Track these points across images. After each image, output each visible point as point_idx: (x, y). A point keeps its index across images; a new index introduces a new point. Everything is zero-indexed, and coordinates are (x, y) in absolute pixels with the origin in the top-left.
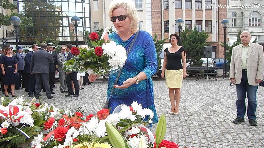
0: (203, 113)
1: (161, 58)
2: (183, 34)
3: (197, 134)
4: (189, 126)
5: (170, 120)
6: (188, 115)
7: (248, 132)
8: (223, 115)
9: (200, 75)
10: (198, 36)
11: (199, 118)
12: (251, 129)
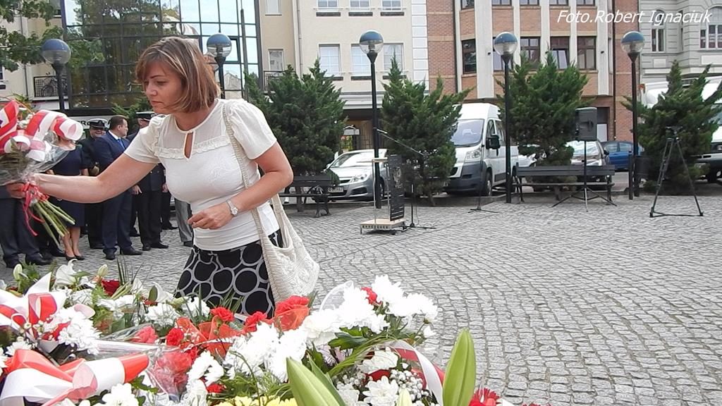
0: (574, 297)
1: (455, 144)
2: (515, 75)
3: (560, 356)
4: (538, 332)
5: (483, 316)
6: (533, 301)
7: (704, 348)
8: (633, 302)
9: (565, 190)
10: (559, 80)
11: (566, 311)
12: (714, 339)
